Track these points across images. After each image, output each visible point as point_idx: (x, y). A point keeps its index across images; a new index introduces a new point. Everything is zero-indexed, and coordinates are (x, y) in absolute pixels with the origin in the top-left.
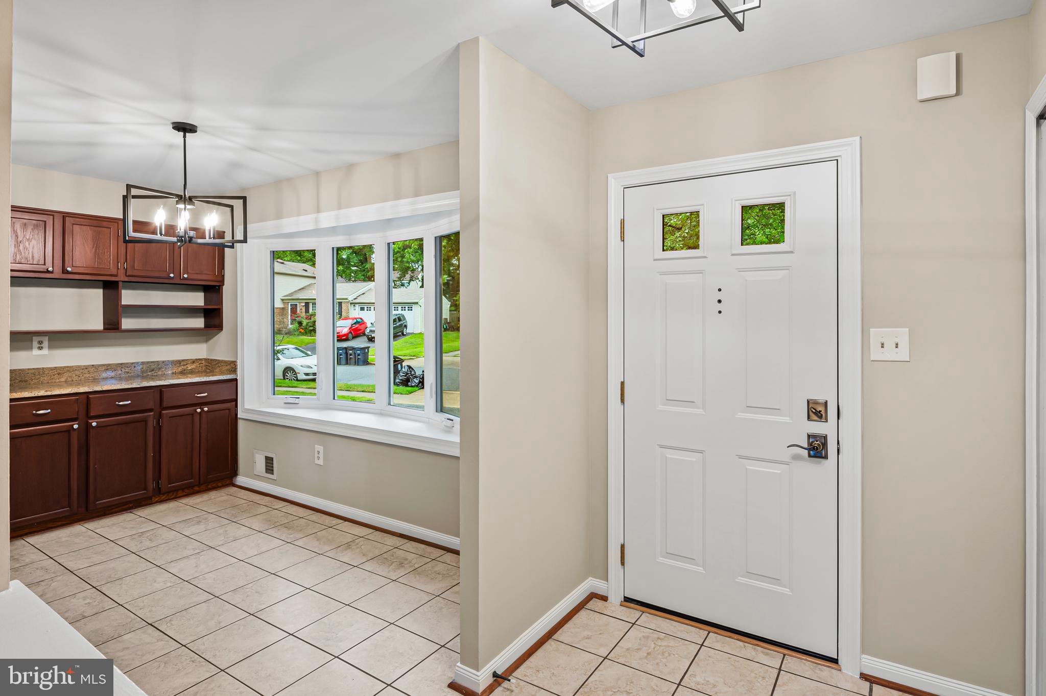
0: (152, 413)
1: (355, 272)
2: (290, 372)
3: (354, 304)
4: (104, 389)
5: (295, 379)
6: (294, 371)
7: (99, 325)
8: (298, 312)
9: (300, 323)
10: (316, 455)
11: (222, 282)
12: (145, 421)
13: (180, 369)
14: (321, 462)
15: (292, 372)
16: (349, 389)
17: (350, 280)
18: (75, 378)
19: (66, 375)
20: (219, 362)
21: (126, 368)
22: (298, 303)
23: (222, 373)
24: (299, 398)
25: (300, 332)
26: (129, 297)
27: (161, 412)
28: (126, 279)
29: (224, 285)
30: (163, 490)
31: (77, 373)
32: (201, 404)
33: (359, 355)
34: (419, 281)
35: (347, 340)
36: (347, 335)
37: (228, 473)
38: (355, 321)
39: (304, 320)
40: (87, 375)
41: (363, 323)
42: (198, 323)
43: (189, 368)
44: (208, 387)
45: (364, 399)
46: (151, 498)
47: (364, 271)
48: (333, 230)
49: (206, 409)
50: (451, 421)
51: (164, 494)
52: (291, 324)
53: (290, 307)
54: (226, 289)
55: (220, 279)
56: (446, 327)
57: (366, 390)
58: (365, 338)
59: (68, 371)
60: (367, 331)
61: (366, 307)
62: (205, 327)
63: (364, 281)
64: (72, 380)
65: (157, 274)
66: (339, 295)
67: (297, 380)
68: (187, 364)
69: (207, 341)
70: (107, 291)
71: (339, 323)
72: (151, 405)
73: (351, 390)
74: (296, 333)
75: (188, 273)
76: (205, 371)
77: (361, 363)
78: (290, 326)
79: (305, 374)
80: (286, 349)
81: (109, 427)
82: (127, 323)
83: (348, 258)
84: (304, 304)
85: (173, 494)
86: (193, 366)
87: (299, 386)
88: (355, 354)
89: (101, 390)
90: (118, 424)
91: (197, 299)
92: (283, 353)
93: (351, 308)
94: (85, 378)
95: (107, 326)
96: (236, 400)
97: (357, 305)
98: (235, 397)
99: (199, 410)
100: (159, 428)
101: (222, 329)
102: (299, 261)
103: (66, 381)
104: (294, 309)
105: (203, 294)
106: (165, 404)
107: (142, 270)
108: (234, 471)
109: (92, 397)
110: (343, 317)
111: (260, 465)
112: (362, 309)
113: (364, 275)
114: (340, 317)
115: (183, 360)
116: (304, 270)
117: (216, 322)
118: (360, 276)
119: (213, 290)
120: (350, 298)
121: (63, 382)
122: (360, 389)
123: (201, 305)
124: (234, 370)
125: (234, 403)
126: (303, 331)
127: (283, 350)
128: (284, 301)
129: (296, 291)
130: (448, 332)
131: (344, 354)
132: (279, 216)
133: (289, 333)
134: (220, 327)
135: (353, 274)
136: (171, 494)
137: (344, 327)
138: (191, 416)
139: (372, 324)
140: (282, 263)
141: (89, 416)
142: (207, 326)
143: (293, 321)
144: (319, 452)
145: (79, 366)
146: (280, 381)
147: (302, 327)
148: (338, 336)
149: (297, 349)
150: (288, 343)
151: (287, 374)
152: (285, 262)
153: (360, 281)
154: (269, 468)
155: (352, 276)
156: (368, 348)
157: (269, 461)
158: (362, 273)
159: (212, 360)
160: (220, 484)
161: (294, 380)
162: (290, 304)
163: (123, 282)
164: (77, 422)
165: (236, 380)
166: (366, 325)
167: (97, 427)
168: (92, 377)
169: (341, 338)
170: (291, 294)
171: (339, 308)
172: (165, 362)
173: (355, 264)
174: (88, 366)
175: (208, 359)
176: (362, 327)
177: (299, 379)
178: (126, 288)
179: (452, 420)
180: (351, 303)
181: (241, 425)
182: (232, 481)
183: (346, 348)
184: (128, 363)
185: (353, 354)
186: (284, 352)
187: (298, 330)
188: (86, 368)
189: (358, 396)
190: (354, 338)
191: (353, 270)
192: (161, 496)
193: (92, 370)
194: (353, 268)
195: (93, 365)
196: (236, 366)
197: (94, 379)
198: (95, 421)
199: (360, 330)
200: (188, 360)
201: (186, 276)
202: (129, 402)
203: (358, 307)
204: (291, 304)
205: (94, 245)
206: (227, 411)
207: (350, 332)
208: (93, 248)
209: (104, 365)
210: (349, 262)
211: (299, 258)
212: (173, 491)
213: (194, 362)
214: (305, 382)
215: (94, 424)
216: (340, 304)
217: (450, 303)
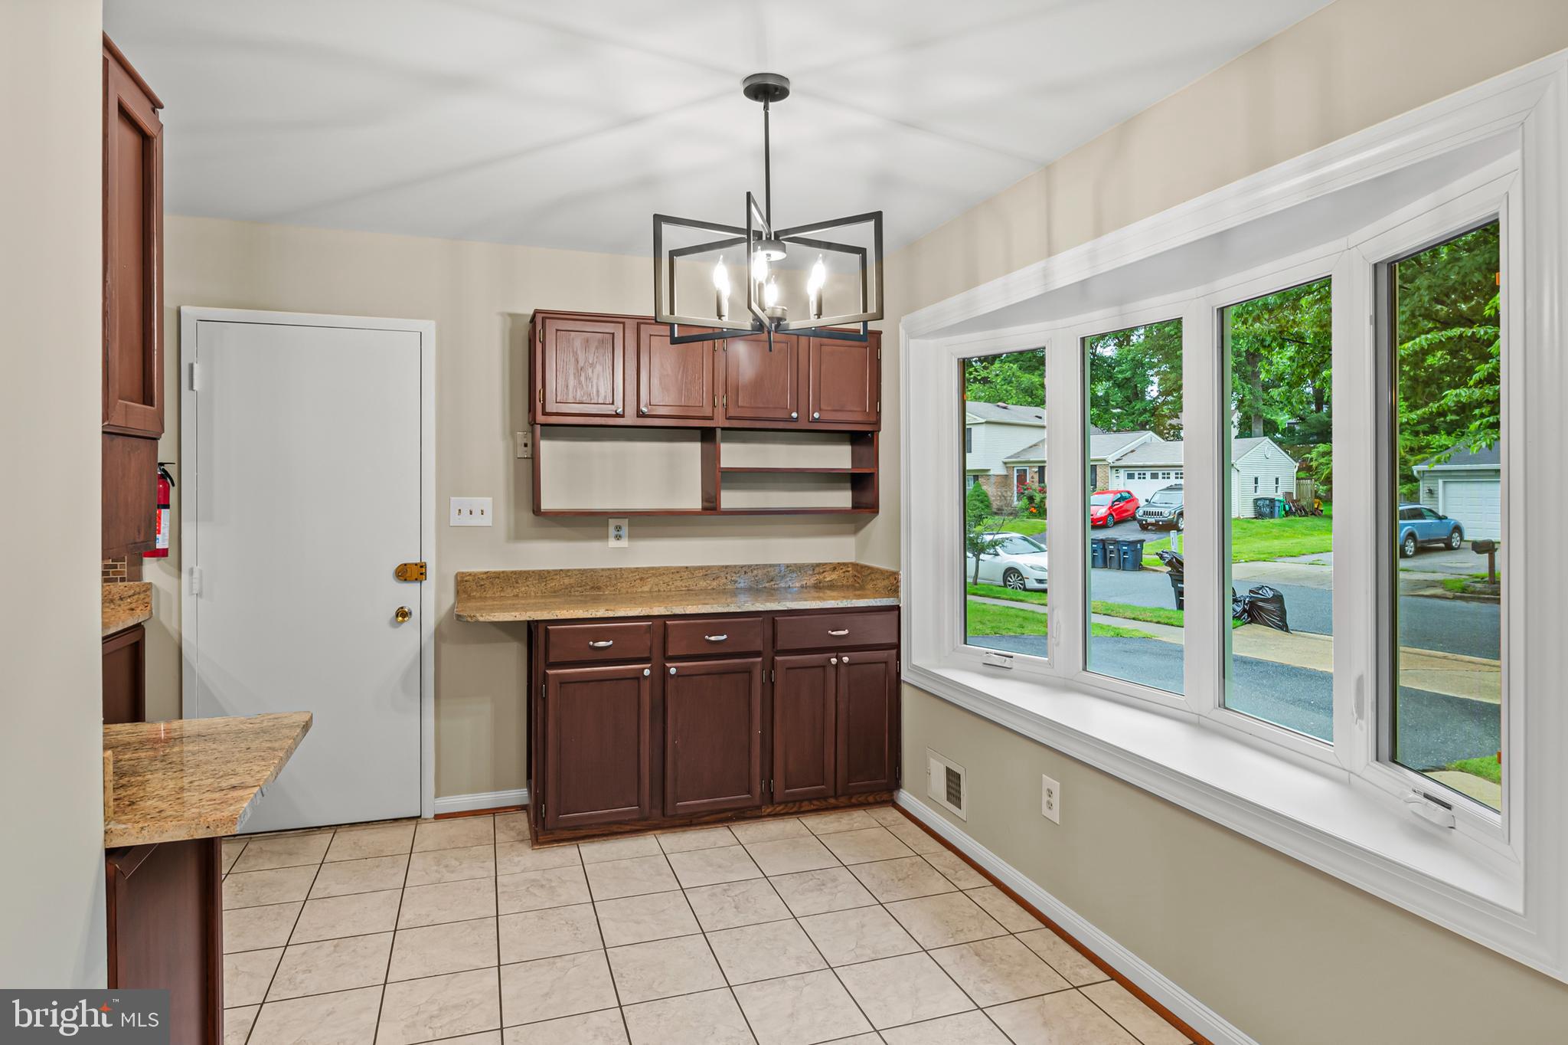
0: (760, 659)
1: (1119, 417)
2: (1014, 576)
3: (1117, 468)
4: (688, 612)
5: (1022, 587)
6: (1020, 574)
7: (695, 503)
8: (1028, 481)
9: (1031, 499)
10: (1045, 798)
11: (877, 423)
12: (748, 671)
13: (812, 581)
14: (1055, 815)
15: (1016, 575)
16: (1109, 612)
17: (1109, 430)
18: (663, 587)
19: (652, 581)
20: (872, 570)
21: (733, 575)
22: (1028, 468)
23: (877, 594)
24: (1012, 657)
25: (1032, 512)
26: (733, 455)
27: (773, 659)
28: (727, 424)
29: (879, 430)
30: (777, 798)
31: (666, 579)
32: (838, 650)
33: (1125, 553)
34: (1234, 427)
35: (1104, 526)
36: (1104, 519)
37: (883, 781)
38: (1119, 496)
39: (1037, 495)
40: (679, 583)
41: (1133, 500)
42: (842, 499)
43: (828, 579)
44: (848, 618)
45: (1137, 634)
46: (759, 808)
47: (1134, 414)
48: (1081, 293)
49: (846, 659)
50: (1442, 809)
51: (780, 804)
52: (1018, 500)
53: (1016, 474)
54: (884, 438)
55: (873, 419)
56: (1290, 508)
57: (1141, 617)
58: (1135, 525)
59: (654, 575)
60: (1139, 513)
61: (1136, 474)
62: (854, 507)
63: (1133, 430)
64: (659, 591)
65: (771, 415)
66: (1094, 454)
67: (1025, 589)
68: (824, 572)
69: (856, 532)
70: (705, 445)
71: (1094, 499)
72: (758, 645)
73: (1112, 614)
74: (1026, 513)
75: (820, 410)
76: (853, 586)
77: (1128, 565)
78: (1016, 503)
79: (1037, 580)
80: (1007, 539)
81: (695, 677)
82: (730, 499)
83: (1107, 394)
84: (1037, 470)
85: (795, 805)
86: (834, 576)
87: (1026, 599)
88: (1119, 550)
89: (683, 613)
90: (709, 673)
91: (839, 457)
92: (1003, 546)
93: (1112, 474)
94: (675, 588)
95: (707, 505)
96: (898, 646)
97: (1122, 471)
98: (895, 641)
99: (834, 661)
100: (770, 685)
101: (878, 512)
102: (1029, 404)
103: (650, 592)
104: (1022, 477)
105: (850, 447)
106: (780, 645)
107: (748, 407)
108: (895, 781)
109: (671, 624)
110: (1098, 490)
111: (939, 785)
112: (1131, 476)
113: (1132, 422)
114: (1094, 491)
115: (818, 565)
116: (1037, 417)
117: (866, 498)
118: (1127, 423)
119: (863, 438)
120: (1111, 459)
121: (647, 592)
122: (1128, 614)
123: (847, 467)
124: (894, 590)
125: (894, 652)
126: (1034, 511)
127: (1003, 540)
128: (1008, 465)
129: (1024, 450)
130: (1293, 518)
131: (1099, 551)
132: (972, 281)
133: (1015, 514)
134: (873, 508)
135: (1114, 421)
136: (790, 805)
137: (1100, 505)
138: (821, 669)
139: (1147, 501)
140: (1005, 408)
141: (666, 656)
142: (856, 505)
143: (1021, 494)
144: (1050, 793)
145: (667, 568)
146: (999, 589)
147: (1034, 505)
148: (1093, 521)
149: (1025, 539)
150: (1013, 530)
151: (1009, 578)
152: (1009, 406)
153: (1126, 431)
154: (954, 793)
155: (1113, 423)
156: (1142, 542)
157: (953, 779)
158: (1130, 418)
159: (863, 567)
160: (871, 799)
161: (1020, 588)
162: (1015, 469)
163: (723, 429)
164: (650, 665)
165: (898, 608)
166: (1137, 503)
167: (677, 675)
168: (686, 587)
169: (1099, 524)
170: (1018, 455)
171: (1090, 474)
172: (791, 566)
173: (1117, 404)
174: (682, 567)
175: (857, 565)
176: (1130, 506)
177: (1027, 587)
178: (725, 440)
179: (1449, 807)
180: (1111, 467)
181: (907, 695)
182: (892, 795)
183: (1103, 541)
184: (735, 566)
185: (1116, 551)
186: (1005, 544)
187: (1027, 509)
188: (678, 572)
189: (1127, 626)
190: (1117, 523)
191: (1115, 414)
192: (776, 806)
193: (685, 575)
194: (1114, 411)
195: (687, 567)
196: (898, 581)
197: (688, 590)
198: (674, 665)
199: (1127, 511)
200: (826, 564)
201: (816, 415)
202: (725, 637)
203: (1122, 473)
204: (1017, 470)
205: (680, 368)
206: (884, 665)
207: (1111, 514)
208: (679, 372)
209: (701, 568)
210: (1107, 402)
211: (1030, 400)
212: (794, 802)
213: (835, 569)
214: (1038, 594)
215: (673, 671)
216: (1094, 468)
217: (1298, 464)
